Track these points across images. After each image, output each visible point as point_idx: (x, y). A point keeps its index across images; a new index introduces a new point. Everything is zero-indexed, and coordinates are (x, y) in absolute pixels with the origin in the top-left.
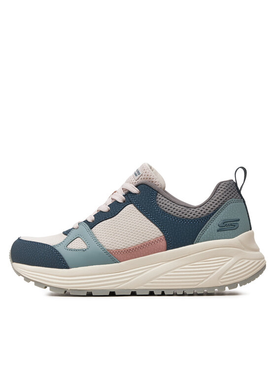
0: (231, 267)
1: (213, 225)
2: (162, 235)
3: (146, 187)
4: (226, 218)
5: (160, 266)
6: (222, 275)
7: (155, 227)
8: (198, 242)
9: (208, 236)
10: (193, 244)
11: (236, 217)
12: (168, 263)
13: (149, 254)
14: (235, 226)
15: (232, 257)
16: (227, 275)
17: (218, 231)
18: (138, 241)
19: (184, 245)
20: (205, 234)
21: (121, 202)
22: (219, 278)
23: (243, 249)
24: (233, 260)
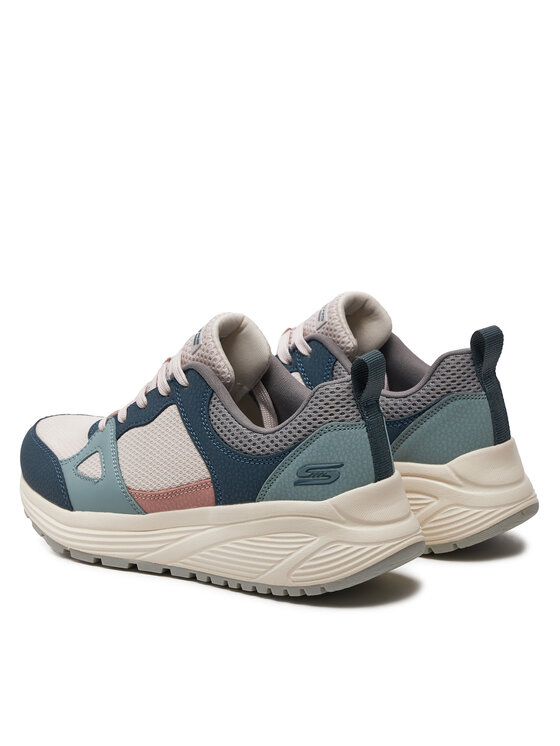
0: (310, 556)
1: (288, 471)
2: (208, 476)
3: (198, 377)
4: (314, 460)
5: (204, 532)
6: (294, 568)
7: (200, 459)
8: (263, 500)
9: (279, 492)
10: (254, 501)
11: (336, 460)
12: (217, 529)
13: (190, 507)
14: (330, 477)
15: (316, 536)
16: (303, 568)
17: (296, 484)
18: (173, 481)
19: (241, 502)
20: (273, 487)
21: (165, 394)
22: (289, 573)
23: (343, 523)
24: (317, 542)
